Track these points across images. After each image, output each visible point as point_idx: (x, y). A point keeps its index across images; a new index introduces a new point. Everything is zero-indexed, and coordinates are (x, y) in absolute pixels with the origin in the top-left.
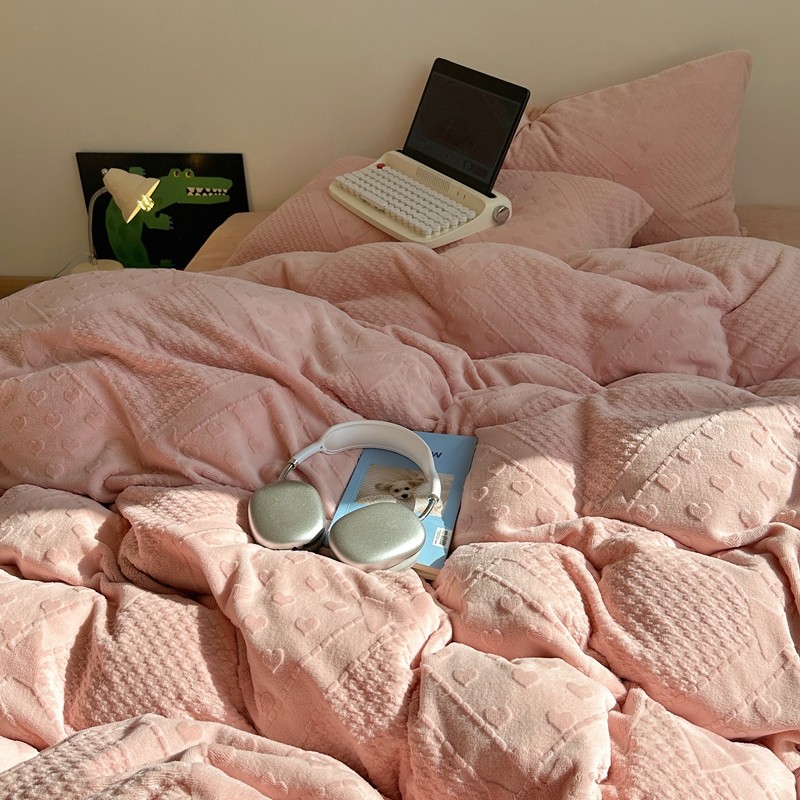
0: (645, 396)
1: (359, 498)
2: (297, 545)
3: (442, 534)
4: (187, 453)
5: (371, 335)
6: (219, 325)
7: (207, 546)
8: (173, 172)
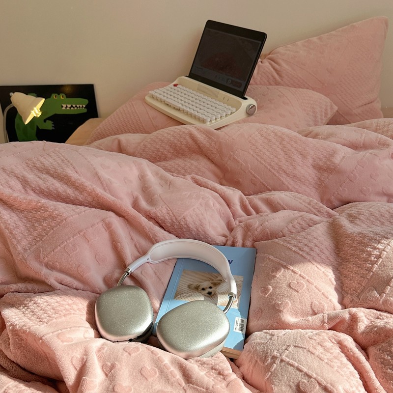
0: (376, 217)
1: (177, 295)
2: (132, 337)
3: (240, 322)
4: (50, 267)
5: (178, 180)
6: (74, 176)
7: (61, 343)
8: (54, 96)
